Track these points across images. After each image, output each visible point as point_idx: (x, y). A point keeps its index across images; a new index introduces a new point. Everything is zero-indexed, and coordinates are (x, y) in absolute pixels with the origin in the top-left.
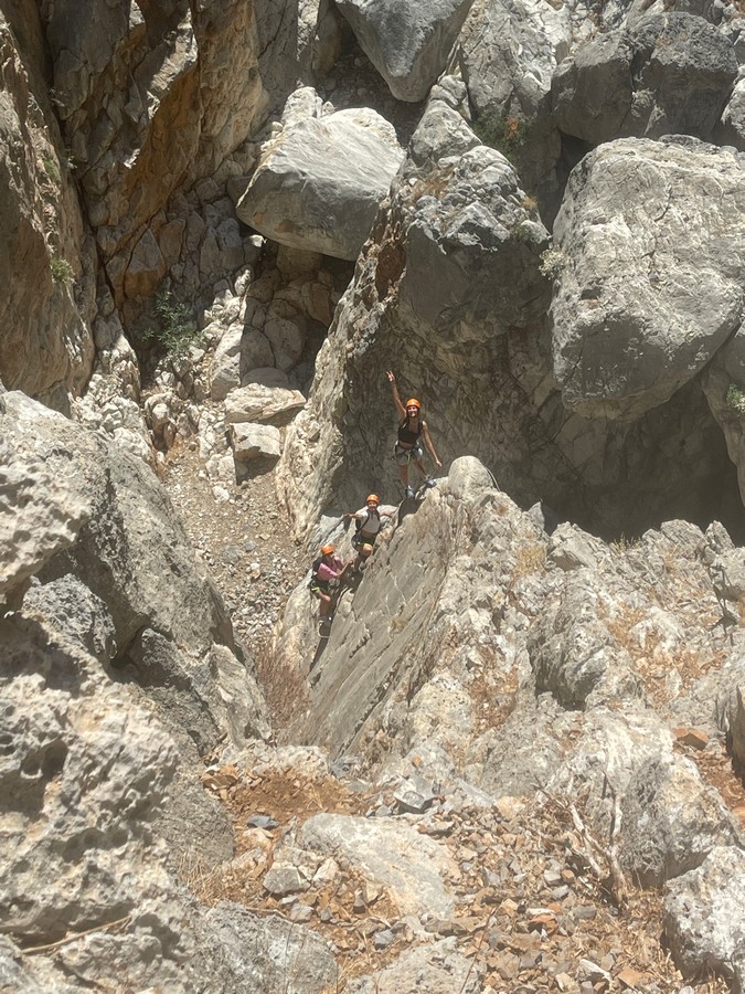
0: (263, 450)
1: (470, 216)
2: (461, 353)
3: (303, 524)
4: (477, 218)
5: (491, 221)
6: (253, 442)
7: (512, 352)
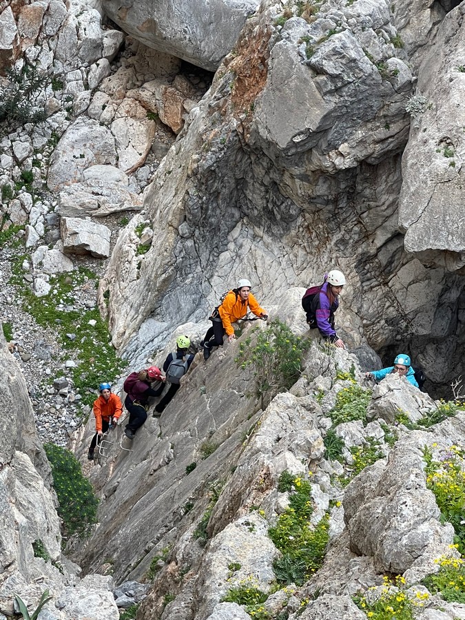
0: (92, 248)
1: (338, 44)
2: (309, 181)
3: (122, 330)
4: (344, 47)
5: (358, 52)
6: (83, 239)
7: (359, 188)
